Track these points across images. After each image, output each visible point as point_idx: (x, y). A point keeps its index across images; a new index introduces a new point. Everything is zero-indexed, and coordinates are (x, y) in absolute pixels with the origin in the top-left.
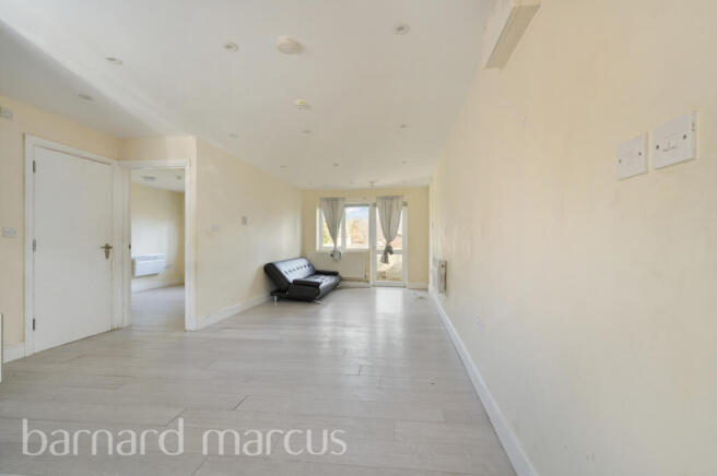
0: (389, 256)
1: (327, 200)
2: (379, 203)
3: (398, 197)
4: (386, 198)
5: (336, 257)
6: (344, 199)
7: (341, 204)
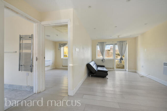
0: (122, 60)
1: (100, 43)
2: (118, 43)
3: (125, 41)
4: (120, 42)
5: (104, 61)
6: (106, 42)
7: (105, 44)
